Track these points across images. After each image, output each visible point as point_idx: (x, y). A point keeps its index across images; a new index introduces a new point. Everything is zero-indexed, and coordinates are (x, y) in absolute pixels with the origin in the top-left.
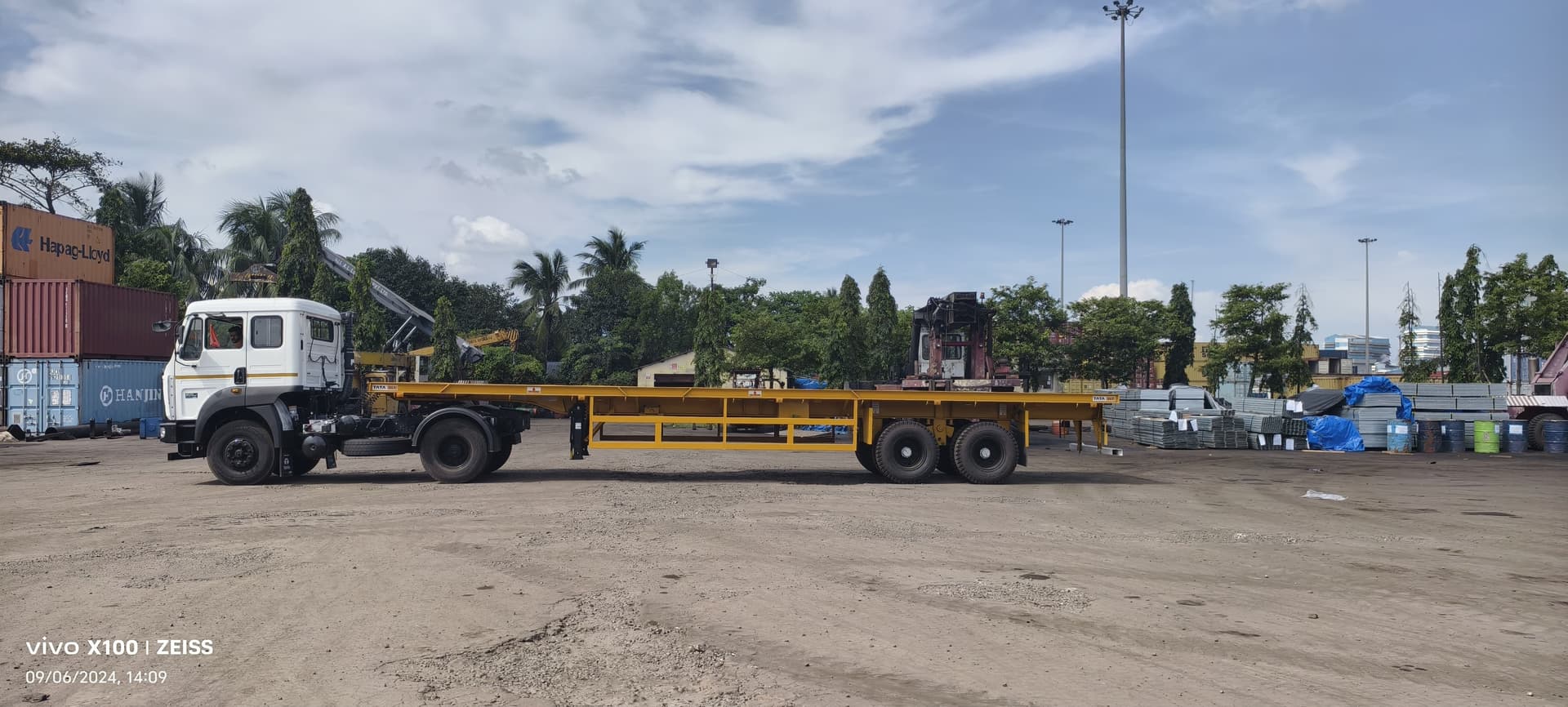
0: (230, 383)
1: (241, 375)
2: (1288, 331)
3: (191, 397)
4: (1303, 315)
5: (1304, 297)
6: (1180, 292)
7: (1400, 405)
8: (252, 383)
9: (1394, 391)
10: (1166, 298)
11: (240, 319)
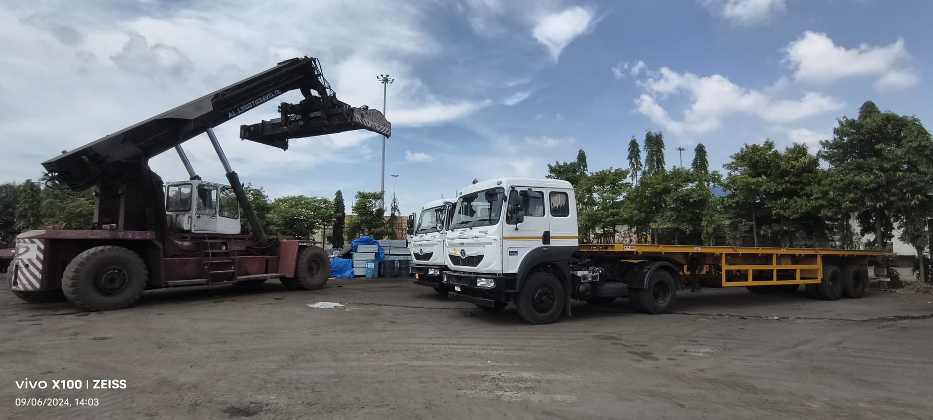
0: (539, 244)
1: (546, 237)
2: (387, 214)
3: (513, 254)
4: (394, 208)
5: (395, 199)
6: (339, 194)
7: (377, 252)
8: (554, 243)
9: (374, 244)
10: (332, 198)
11: (542, 193)
